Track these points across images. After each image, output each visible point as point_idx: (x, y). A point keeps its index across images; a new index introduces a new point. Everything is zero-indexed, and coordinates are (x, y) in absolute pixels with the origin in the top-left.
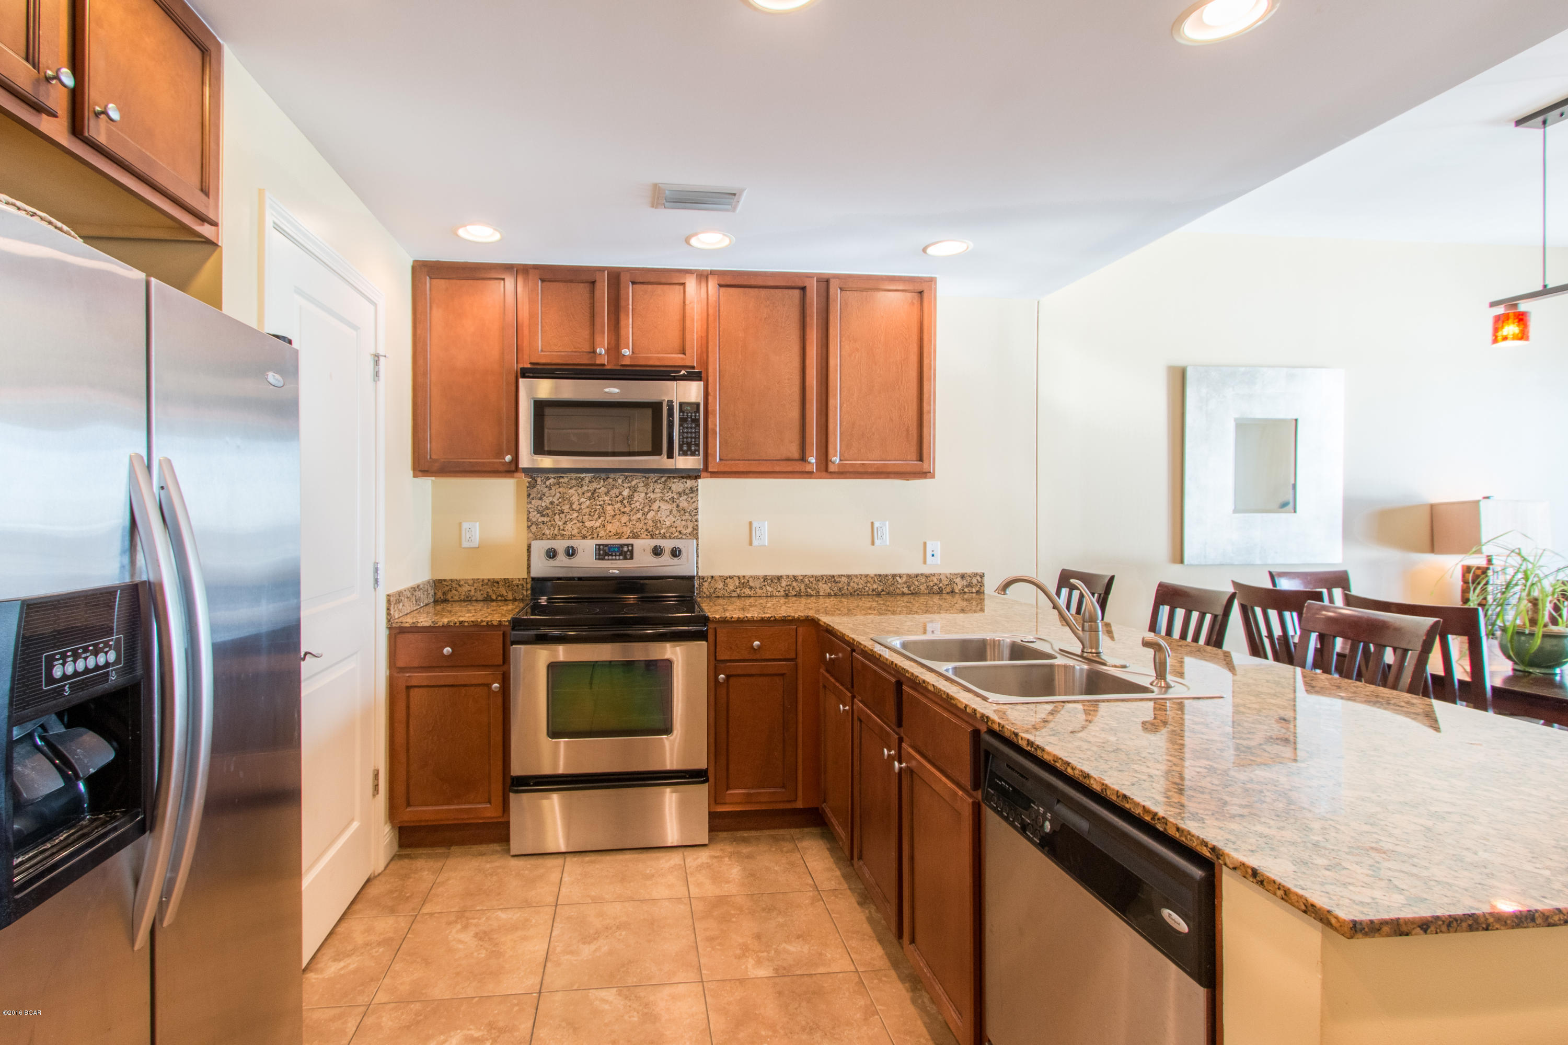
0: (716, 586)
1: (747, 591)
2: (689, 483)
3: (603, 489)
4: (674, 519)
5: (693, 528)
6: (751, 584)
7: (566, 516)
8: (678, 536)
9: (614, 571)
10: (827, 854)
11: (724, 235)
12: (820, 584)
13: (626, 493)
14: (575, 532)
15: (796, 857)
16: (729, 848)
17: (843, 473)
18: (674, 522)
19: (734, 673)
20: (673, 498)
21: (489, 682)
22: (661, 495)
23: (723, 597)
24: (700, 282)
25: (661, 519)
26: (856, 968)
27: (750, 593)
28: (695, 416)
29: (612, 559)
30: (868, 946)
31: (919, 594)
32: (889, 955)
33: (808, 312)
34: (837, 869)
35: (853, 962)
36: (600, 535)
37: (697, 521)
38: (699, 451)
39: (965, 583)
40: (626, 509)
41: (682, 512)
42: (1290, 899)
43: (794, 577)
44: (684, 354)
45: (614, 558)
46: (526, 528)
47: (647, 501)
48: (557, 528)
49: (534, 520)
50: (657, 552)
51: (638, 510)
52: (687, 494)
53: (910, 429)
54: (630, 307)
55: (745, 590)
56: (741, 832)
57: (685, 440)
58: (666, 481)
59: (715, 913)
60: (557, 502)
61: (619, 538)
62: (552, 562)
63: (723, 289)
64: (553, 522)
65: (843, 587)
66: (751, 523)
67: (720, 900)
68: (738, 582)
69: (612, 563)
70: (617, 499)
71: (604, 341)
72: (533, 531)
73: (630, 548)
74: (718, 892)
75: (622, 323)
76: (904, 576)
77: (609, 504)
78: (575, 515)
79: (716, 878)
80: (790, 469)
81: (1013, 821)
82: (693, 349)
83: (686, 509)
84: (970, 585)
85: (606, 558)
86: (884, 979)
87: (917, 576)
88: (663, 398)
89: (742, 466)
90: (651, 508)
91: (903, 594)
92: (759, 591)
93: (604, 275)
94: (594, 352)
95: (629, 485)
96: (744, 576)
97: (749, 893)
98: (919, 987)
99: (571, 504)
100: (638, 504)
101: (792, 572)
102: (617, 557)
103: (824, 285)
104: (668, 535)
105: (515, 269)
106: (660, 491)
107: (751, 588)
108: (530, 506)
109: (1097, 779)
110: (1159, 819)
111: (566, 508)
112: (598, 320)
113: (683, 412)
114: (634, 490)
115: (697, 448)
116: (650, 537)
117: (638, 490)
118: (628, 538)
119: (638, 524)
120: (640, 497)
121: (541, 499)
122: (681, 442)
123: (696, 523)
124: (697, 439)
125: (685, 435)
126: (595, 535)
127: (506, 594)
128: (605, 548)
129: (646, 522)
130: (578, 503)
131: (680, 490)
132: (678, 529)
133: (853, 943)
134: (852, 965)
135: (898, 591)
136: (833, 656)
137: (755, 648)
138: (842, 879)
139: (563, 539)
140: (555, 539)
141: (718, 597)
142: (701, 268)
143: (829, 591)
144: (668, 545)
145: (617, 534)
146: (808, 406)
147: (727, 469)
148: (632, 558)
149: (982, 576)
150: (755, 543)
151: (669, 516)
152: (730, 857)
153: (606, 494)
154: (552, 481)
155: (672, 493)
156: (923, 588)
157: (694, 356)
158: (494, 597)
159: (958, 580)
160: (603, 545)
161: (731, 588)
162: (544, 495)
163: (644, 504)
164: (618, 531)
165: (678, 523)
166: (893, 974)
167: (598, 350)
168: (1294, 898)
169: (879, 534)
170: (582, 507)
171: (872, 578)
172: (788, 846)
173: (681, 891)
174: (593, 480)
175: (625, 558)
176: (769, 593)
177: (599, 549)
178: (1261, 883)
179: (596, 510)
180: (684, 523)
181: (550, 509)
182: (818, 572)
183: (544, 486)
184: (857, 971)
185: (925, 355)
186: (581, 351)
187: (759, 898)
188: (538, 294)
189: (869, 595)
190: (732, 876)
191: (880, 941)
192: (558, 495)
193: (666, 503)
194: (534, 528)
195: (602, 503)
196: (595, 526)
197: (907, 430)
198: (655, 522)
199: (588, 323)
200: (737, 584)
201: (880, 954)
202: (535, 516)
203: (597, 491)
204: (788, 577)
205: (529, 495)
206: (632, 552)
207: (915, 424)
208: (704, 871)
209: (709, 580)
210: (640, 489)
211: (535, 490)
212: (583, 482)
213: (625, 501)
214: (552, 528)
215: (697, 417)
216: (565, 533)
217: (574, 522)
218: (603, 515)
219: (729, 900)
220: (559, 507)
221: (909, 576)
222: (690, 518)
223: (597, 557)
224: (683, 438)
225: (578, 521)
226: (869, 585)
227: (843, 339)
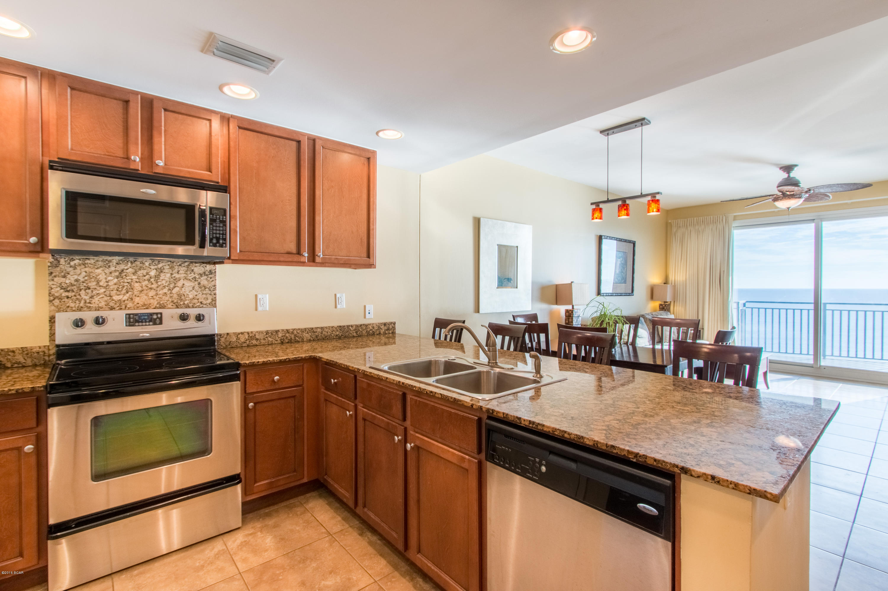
0: (231, 340)
1: (254, 342)
2: (209, 267)
3: (130, 270)
4: (196, 293)
5: (212, 299)
6: (257, 337)
7: (92, 291)
8: (199, 306)
9: (145, 334)
10: (327, 507)
11: (251, 89)
12: (304, 334)
13: (153, 273)
14: (103, 304)
15: (308, 516)
16: (258, 525)
17: (324, 264)
18: (196, 295)
19: (260, 400)
20: (195, 278)
21: (19, 445)
22: (185, 275)
23: (237, 347)
24: (223, 121)
25: (185, 294)
26: (374, 580)
27: (256, 343)
28: (223, 218)
29: (142, 325)
30: (376, 561)
31: (362, 336)
32: (389, 562)
33: (302, 158)
34: (338, 516)
35: (371, 576)
36: (128, 306)
37: (215, 294)
38: (226, 244)
39: (386, 328)
40: (153, 286)
41: (203, 288)
42: (739, 488)
43: (287, 330)
44: (210, 171)
45: (144, 324)
46: (48, 302)
47: (172, 280)
48: (83, 302)
49: (56, 295)
50: (184, 318)
51: (164, 287)
52: (207, 275)
53: (363, 238)
54: (163, 128)
55: (253, 342)
56: (263, 510)
57: (215, 235)
58: (189, 265)
59: (265, 578)
60: (82, 280)
61: (147, 308)
62: (79, 330)
63: (241, 131)
64: (78, 297)
65: (319, 335)
66: (256, 296)
67: (266, 566)
68: (248, 336)
69: (142, 328)
70: (144, 278)
71: (138, 151)
72: (56, 304)
73: (159, 316)
74: (261, 561)
75: (156, 140)
76: (354, 326)
77: (137, 282)
78: (102, 290)
79: (255, 551)
80: (290, 260)
81: (515, 469)
82: (218, 169)
83: (206, 285)
84: (388, 329)
85: (137, 324)
86: (393, 580)
87: (361, 325)
88: (195, 202)
89: (256, 257)
90: (176, 285)
91: (354, 337)
92: (263, 341)
93: (138, 98)
94: (128, 158)
95: (156, 267)
96: (252, 332)
97: (285, 553)
98: (414, 577)
99: (98, 282)
100: (164, 282)
101: (285, 328)
102: (147, 324)
103: (312, 142)
104: (191, 305)
105: (39, 72)
106: (184, 272)
107: (257, 339)
108: (52, 283)
109: (589, 438)
110: (640, 456)
111: (93, 284)
112: (132, 134)
113: (213, 215)
114: (161, 271)
115: (224, 242)
116: (175, 307)
117: (164, 271)
118: (155, 308)
119: (164, 297)
120: (165, 277)
121: (64, 277)
122: (211, 237)
123: (214, 296)
124: (224, 236)
125: (215, 232)
126: (123, 307)
127: (24, 361)
128: (135, 317)
129: (171, 296)
130: (105, 281)
131: (201, 272)
132: (200, 301)
133: (367, 563)
134: (371, 579)
135: (350, 335)
136: (336, 381)
137: (276, 381)
138: (343, 522)
139: (90, 311)
140: (80, 310)
141: (232, 347)
142: (224, 112)
143: (309, 338)
144: (193, 312)
145: (145, 305)
146: (302, 219)
147: (245, 258)
148: (161, 323)
149: (394, 324)
150: (260, 308)
151: (191, 291)
152: (261, 531)
153: (133, 274)
154: (77, 262)
155: (194, 274)
156: (364, 332)
157: (218, 175)
158: (9, 365)
159: (382, 327)
160: (133, 314)
161: (242, 340)
162: (69, 274)
163: (170, 282)
164: (146, 303)
165: (200, 296)
166: (396, 574)
167: (132, 157)
168: (741, 487)
169: (340, 302)
170: (110, 284)
171: (336, 328)
172: (299, 510)
173: (231, 570)
174: (121, 262)
175: (155, 324)
176: (270, 342)
177: (130, 318)
178: (718, 482)
179: (124, 287)
180: (204, 296)
181: (74, 285)
182: (303, 326)
183: (69, 266)
184: (376, 581)
185: (371, 195)
186: (113, 155)
187: (293, 554)
188: (67, 99)
189: (334, 339)
190: (268, 545)
191: (382, 555)
192: (84, 274)
193: (189, 282)
194: (57, 302)
195: (130, 281)
196: (123, 299)
197: (361, 239)
198: (180, 296)
199: (122, 134)
200: (247, 337)
201: (385, 564)
202: (57, 292)
203: (125, 271)
204: (283, 330)
205: (51, 273)
206: (161, 319)
207: (366, 236)
208: (244, 549)
209: (225, 336)
210: (166, 271)
211: (58, 269)
212: (111, 264)
213: (152, 280)
214: (77, 302)
215: (224, 220)
216: (91, 305)
217: (101, 296)
218: (131, 290)
219: (271, 564)
220: (85, 284)
221: (357, 326)
222: (209, 292)
223: (128, 324)
224: (213, 233)
225: (106, 295)
226: (334, 332)
227: (324, 179)
